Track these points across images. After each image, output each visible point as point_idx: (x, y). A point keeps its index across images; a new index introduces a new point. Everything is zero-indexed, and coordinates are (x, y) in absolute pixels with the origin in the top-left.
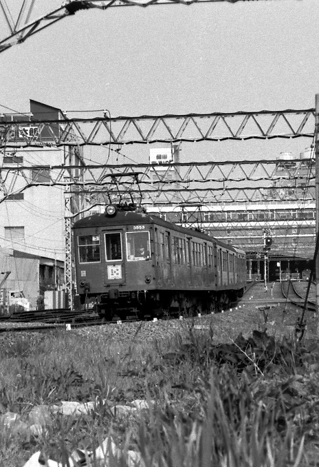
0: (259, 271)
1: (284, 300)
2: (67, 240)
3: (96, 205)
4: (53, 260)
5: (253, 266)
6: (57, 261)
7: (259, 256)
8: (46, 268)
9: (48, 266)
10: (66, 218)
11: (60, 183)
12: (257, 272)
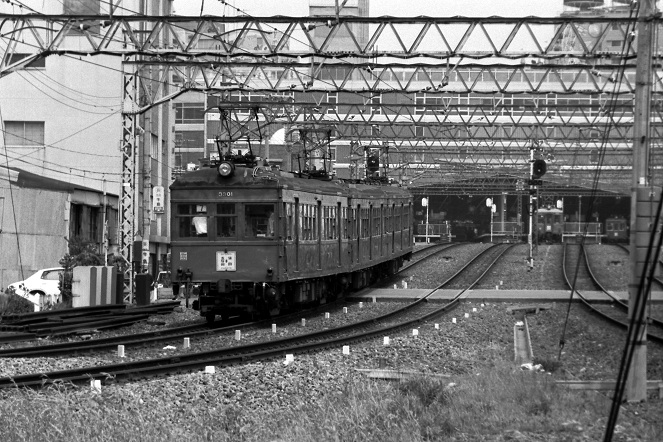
0: (520, 215)
1: (565, 294)
2: (125, 159)
3: (186, 90)
4: (100, 193)
5: (508, 205)
6: (108, 195)
7: (520, 187)
8: (85, 209)
9: (88, 206)
10: (124, 115)
11: (107, 50)
12: (516, 216)
